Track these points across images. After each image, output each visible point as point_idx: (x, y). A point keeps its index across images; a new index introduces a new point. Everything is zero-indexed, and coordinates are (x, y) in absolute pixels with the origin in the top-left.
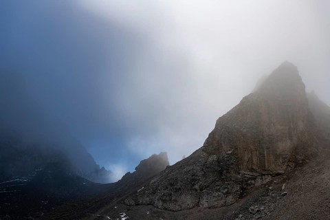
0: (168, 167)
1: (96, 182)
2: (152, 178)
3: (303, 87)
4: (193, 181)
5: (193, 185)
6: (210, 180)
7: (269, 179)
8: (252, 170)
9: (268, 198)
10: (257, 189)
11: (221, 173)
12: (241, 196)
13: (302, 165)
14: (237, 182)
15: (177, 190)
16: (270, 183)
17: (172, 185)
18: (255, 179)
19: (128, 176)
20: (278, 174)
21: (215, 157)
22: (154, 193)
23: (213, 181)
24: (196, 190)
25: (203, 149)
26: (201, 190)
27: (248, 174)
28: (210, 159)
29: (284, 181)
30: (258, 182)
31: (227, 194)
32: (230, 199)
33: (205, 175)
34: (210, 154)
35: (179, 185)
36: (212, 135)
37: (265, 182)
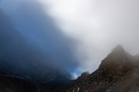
0: (89, 74)
1: (71, 79)
2: (86, 78)
3: (124, 51)
4: (97, 78)
5: (97, 79)
6: (101, 78)
7: (117, 76)
8: (112, 74)
9: (118, 82)
10: (114, 79)
11: (104, 75)
12: (110, 81)
13: (126, 72)
14: (108, 77)
15: (92, 81)
16: (118, 77)
17: (91, 79)
18: (113, 76)
19: (79, 77)
20: (120, 75)
21: (102, 71)
22: (86, 82)
23: (102, 78)
24: (97, 80)
25: (98, 69)
26: (99, 80)
27: (111, 75)
28: (101, 72)
29: (122, 76)
30: (114, 77)
31: (106, 81)
32: (107, 82)
33: (99, 76)
34: (100, 70)
35: (93, 79)
36: (100, 65)
37: (116, 77)
